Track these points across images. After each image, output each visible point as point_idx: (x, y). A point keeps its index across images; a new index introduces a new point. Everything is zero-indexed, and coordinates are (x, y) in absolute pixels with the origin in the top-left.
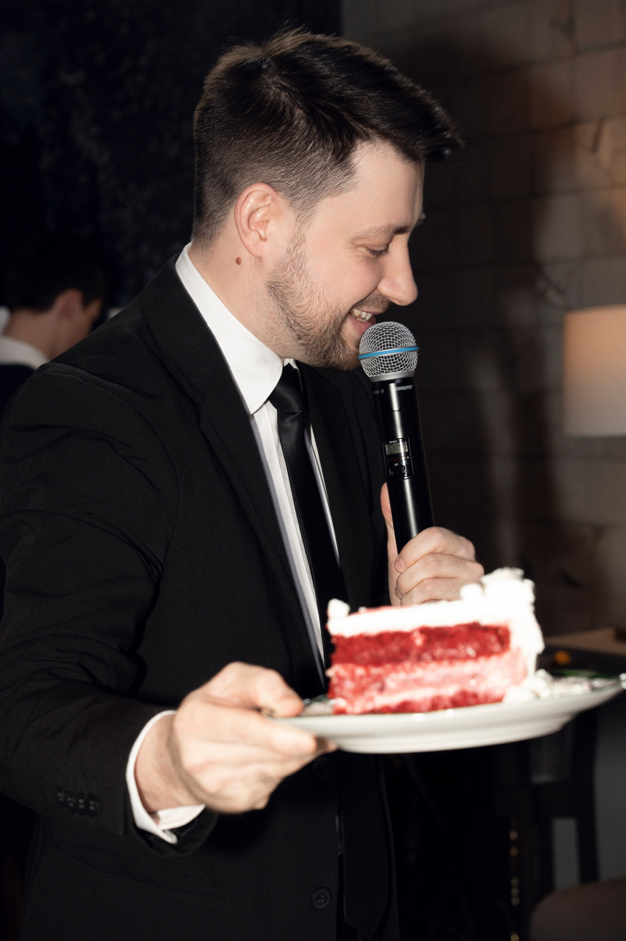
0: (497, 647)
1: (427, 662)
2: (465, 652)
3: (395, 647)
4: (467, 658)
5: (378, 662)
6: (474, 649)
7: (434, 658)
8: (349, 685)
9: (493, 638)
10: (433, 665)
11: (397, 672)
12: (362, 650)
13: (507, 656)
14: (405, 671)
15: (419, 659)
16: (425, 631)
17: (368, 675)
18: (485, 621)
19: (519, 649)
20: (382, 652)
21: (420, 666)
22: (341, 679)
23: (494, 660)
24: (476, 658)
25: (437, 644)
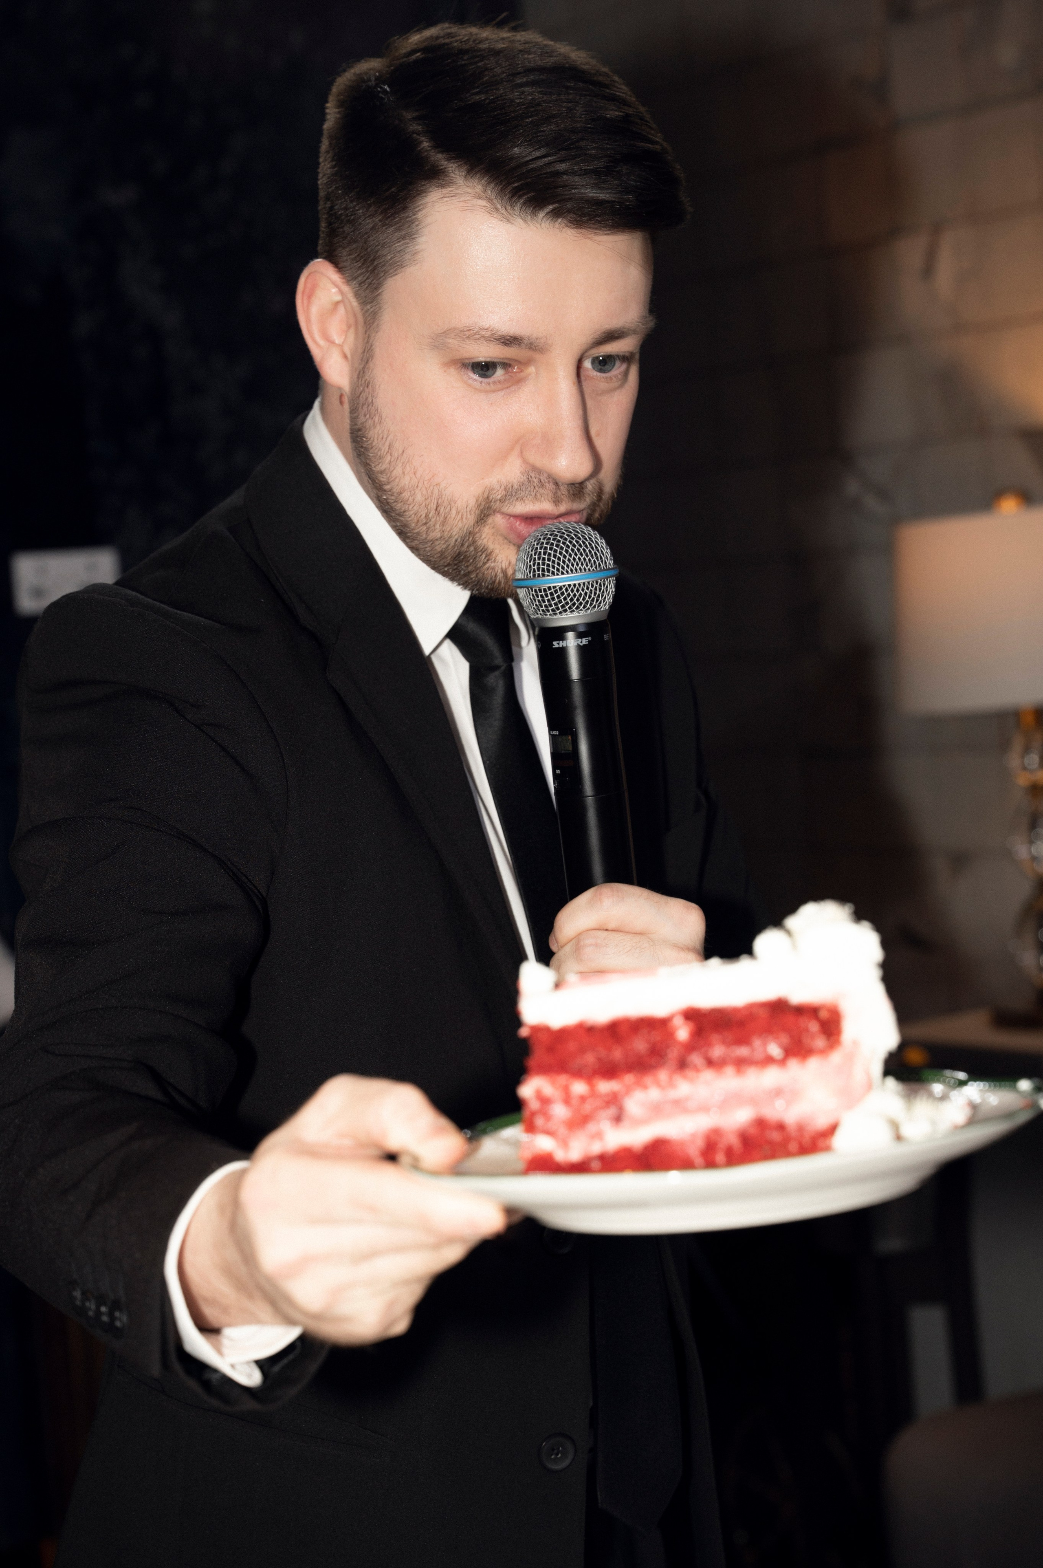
0: (820, 1042)
1: (697, 1070)
2: (765, 1050)
3: (640, 1045)
4: (769, 1060)
5: (610, 1071)
6: (781, 1046)
7: (710, 1063)
8: (560, 1111)
9: (814, 1026)
10: (708, 1075)
11: (645, 1087)
12: (582, 1050)
13: (836, 1057)
14: (658, 1085)
15: (682, 1065)
16: (692, 1015)
17: (593, 1093)
18: (798, 996)
19: (855, 1043)
20: (617, 1054)
21: (685, 1077)
22: (545, 1101)
23: (813, 1063)
24: (782, 1062)
25: (715, 1038)
